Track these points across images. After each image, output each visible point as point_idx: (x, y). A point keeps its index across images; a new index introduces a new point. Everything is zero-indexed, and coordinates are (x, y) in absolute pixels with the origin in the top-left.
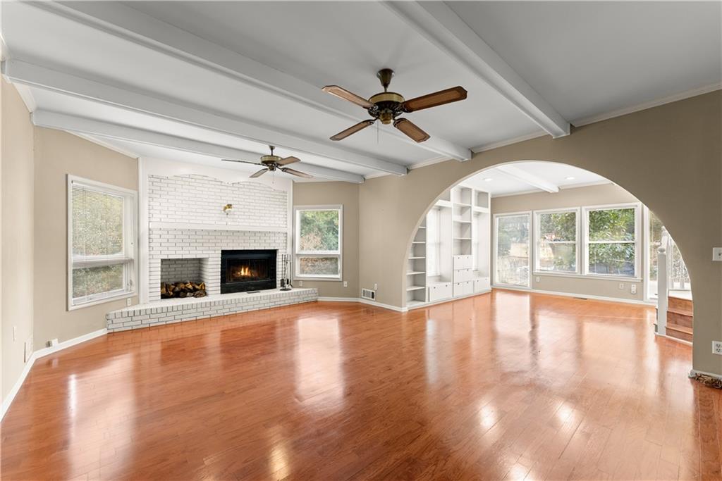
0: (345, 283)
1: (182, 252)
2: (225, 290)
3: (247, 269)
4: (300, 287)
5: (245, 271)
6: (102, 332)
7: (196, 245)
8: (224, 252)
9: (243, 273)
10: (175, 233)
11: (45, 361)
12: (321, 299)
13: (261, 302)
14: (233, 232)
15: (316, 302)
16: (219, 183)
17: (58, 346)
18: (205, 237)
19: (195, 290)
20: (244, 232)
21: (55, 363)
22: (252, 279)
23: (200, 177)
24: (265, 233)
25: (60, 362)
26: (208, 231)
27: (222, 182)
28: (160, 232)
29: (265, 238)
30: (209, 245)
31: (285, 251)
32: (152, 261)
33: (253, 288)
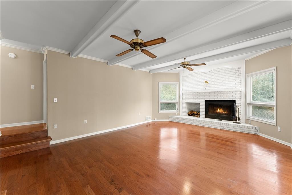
0: (279, 128)
1: (191, 100)
2: (207, 116)
3: (221, 110)
4: (249, 124)
5: (220, 110)
6: (168, 120)
7: (195, 98)
8: (206, 101)
9: (219, 110)
10: (189, 94)
11: (154, 122)
12: (261, 135)
13: (215, 125)
14: (209, 92)
15: (257, 135)
16: (203, 73)
17: (156, 120)
18: (198, 95)
19: (197, 114)
20: (215, 92)
21: (156, 124)
22: (225, 114)
23: (196, 73)
24: (226, 92)
25: (157, 124)
26: (199, 93)
27: (204, 72)
28: (185, 94)
29: (226, 94)
30: (200, 98)
31: (240, 101)
32: (183, 103)
33: (221, 118)
